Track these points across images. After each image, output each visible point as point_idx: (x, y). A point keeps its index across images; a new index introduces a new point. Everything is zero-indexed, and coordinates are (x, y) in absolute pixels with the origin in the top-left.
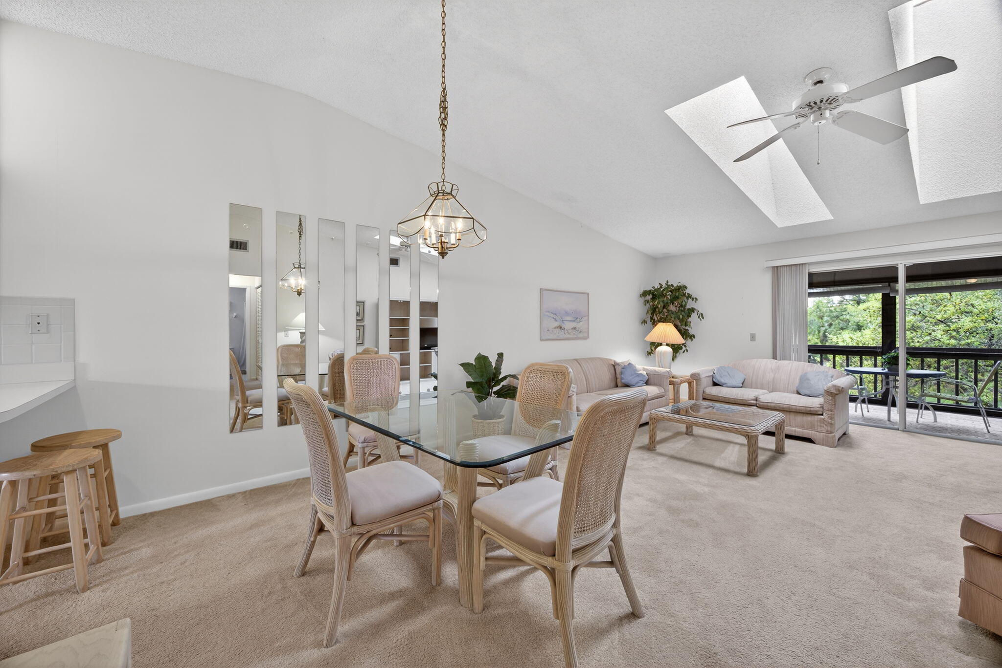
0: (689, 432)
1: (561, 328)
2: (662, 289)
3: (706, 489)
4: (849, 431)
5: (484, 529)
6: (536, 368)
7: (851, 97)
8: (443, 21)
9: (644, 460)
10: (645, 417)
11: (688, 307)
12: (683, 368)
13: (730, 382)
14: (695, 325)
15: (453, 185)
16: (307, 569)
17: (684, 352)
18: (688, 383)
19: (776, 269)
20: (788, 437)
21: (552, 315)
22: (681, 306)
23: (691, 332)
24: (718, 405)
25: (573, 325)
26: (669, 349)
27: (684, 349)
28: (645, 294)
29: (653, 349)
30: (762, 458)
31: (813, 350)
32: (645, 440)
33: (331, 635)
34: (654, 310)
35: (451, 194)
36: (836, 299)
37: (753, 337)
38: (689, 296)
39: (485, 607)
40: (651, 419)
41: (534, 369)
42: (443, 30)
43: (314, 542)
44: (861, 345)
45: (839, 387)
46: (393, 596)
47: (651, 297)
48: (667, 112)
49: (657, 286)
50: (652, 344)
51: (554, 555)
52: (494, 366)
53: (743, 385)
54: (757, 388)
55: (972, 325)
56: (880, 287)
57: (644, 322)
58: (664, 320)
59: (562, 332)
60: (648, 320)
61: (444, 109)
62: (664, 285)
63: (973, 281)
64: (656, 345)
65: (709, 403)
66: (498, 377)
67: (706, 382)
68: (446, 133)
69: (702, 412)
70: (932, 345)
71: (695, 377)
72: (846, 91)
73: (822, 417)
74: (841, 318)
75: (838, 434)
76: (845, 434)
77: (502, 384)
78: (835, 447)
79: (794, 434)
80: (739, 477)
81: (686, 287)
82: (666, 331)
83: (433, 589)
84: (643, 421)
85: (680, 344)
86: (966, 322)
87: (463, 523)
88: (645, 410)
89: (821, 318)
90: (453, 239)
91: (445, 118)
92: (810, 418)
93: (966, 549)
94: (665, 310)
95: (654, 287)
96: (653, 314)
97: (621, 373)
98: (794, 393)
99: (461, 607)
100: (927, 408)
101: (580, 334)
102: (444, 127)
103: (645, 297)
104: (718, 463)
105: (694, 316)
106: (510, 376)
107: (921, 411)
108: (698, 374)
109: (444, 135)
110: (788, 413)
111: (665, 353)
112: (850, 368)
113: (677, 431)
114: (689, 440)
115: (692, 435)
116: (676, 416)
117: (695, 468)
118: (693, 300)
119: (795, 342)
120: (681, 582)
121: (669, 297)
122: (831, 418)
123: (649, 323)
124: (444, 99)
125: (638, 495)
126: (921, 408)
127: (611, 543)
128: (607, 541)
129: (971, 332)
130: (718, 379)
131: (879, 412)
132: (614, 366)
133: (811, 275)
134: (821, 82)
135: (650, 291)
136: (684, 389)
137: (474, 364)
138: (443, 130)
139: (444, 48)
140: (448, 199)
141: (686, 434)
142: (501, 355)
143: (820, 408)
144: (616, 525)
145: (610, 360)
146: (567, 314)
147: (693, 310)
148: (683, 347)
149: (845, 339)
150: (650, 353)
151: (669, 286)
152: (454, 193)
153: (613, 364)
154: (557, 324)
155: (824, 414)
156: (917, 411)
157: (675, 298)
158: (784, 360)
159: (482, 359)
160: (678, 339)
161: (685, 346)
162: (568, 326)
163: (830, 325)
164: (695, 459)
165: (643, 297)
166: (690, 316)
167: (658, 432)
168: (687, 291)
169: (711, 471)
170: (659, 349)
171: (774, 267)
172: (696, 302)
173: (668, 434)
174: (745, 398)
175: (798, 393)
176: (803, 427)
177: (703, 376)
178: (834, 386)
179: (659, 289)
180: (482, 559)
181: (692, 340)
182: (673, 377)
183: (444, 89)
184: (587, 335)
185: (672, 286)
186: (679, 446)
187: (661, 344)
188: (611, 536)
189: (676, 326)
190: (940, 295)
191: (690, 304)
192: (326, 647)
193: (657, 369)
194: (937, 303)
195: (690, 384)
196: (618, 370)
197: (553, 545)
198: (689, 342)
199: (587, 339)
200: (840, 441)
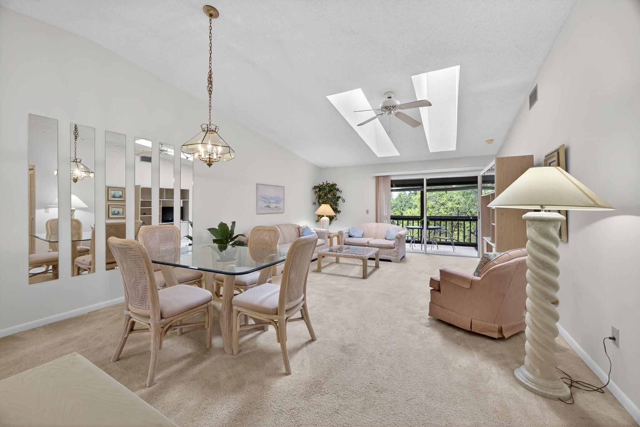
0: (337, 262)
1: (268, 207)
2: (324, 185)
3: (344, 286)
4: (406, 255)
5: (239, 310)
6: (259, 228)
7: (401, 107)
8: (210, 32)
9: (315, 277)
10: (315, 256)
11: (337, 196)
12: (334, 229)
13: (357, 235)
14: (341, 206)
15: (216, 127)
16: (120, 357)
17: (335, 220)
18: (337, 237)
19: (377, 178)
20: (381, 260)
21: (264, 199)
22: (334, 195)
23: (339, 209)
24: (351, 247)
25: (275, 205)
26: (328, 219)
27: (335, 218)
28: (315, 188)
29: (319, 218)
30: (369, 270)
31: (393, 218)
32: (316, 267)
33: (152, 380)
34: (320, 197)
35: (215, 131)
36: (408, 192)
37: (367, 212)
38: (338, 190)
39: (240, 351)
40: (319, 255)
41: (257, 230)
42: (210, 37)
43: (126, 338)
44: (413, 215)
45: (401, 234)
46: (184, 357)
47: (318, 189)
48: (328, 97)
49: (321, 184)
50: (319, 216)
51: (277, 314)
52: (230, 230)
53: (363, 236)
54: (369, 238)
55: (452, 206)
56: (420, 188)
57: (315, 204)
58: (324, 203)
59: (269, 209)
60: (317, 202)
61: (210, 82)
62: (325, 183)
63: (454, 186)
64: (320, 216)
65: (348, 246)
66: (232, 236)
67: (345, 236)
68: (212, 96)
69: (344, 251)
70: (438, 215)
71: (340, 233)
72: (399, 104)
73: (394, 249)
74: (409, 202)
75: (400, 257)
76: (404, 257)
77: (235, 240)
78: (400, 263)
79: (383, 258)
80: (359, 279)
81: (336, 185)
82: (326, 209)
83: (207, 350)
84: (313, 258)
85: (333, 216)
86: (450, 205)
87: (226, 310)
88: (314, 252)
89: (401, 202)
90: (215, 157)
91: (211, 88)
92: (389, 250)
93: (431, 290)
94: (325, 197)
95: (320, 184)
96: (319, 199)
97: (303, 232)
98: (384, 239)
99: (226, 354)
100: (435, 244)
101: (279, 210)
102: (210, 92)
103: (315, 189)
104: (350, 275)
105: (340, 200)
106: (240, 235)
107: (433, 245)
108: (342, 231)
109: (210, 97)
110: (381, 248)
111: (325, 220)
112: (409, 227)
113: (331, 262)
114: (337, 265)
115: (339, 263)
116: (331, 253)
117: (340, 278)
118: (339, 192)
119: (385, 214)
120: (333, 325)
121: (327, 190)
122: (398, 249)
123: (317, 204)
124: (210, 77)
125: (313, 293)
126: (433, 244)
127: (302, 308)
128: (300, 307)
129: (452, 209)
130: (352, 234)
131: (418, 246)
132: (298, 228)
133: (392, 181)
134: (390, 98)
135: (318, 186)
136: (335, 239)
137: (217, 228)
138: (210, 94)
139: (211, 47)
140: (212, 133)
141: (336, 263)
142: (234, 223)
143: (393, 245)
144: (304, 299)
145: (296, 225)
146: (272, 198)
147: (339, 197)
148: (335, 217)
149: (408, 213)
150: (317, 221)
151: (328, 184)
152: (216, 131)
153: (298, 227)
154: (266, 204)
155: (395, 248)
156: (431, 245)
157: (331, 190)
158: (381, 223)
159: (223, 226)
160: (332, 213)
161: (336, 217)
162: (273, 206)
163: (405, 206)
164: (340, 274)
165: (314, 190)
166: (338, 201)
167: (322, 263)
168: (337, 187)
169: (347, 278)
170: (323, 218)
171: (377, 176)
172: (341, 193)
173: (327, 264)
174: (363, 242)
175: (386, 239)
176: (387, 255)
177: (344, 232)
178: (399, 234)
179: (322, 185)
180: (238, 326)
181: (339, 214)
182: (330, 234)
183: (211, 71)
184: (283, 211)
185: (329, 184)
186: (333, 269)
187: (323, 216)
188: (302, 304)
189: (331, 206)
190: (442, 192)
191: (338, 194)
192: (149, 387)
193: (322, 229)
194: (441, 196)
195: (338, 237)
196: (301, 230)
197: (277, 309)
198: (338, 214)
199: (283, 213)
200: (402, 260)
